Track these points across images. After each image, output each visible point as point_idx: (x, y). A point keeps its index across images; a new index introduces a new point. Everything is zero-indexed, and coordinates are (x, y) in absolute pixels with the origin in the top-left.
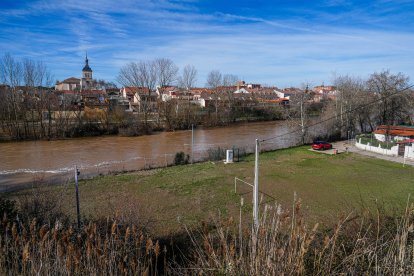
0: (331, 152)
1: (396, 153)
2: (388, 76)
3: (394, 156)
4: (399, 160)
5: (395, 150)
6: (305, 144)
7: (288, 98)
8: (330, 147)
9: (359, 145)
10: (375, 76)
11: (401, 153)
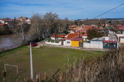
0: (38, 47)
1: (61, 44)
2: (52, 14)
3: (60, 45)
4: (62, 47)
5: (60, 43)
6: (25, 45)
7: (6, 23)
8: (37, 45)
9: (47, 43)
10: (47, 14)
11: (62, 44)
